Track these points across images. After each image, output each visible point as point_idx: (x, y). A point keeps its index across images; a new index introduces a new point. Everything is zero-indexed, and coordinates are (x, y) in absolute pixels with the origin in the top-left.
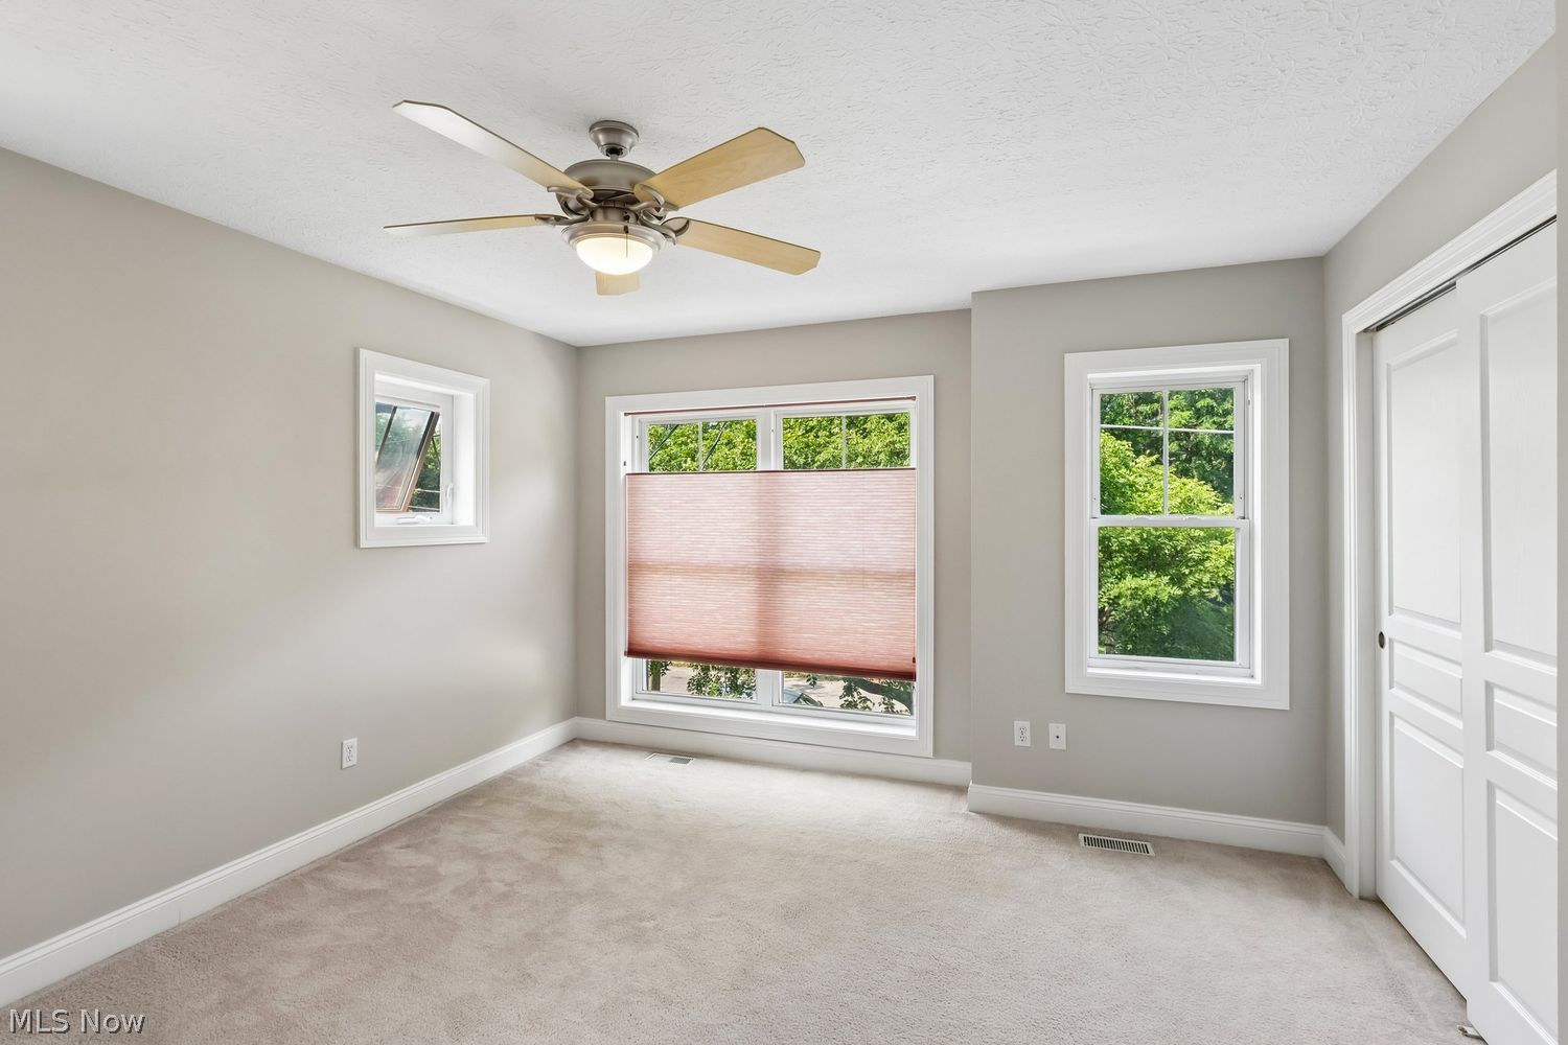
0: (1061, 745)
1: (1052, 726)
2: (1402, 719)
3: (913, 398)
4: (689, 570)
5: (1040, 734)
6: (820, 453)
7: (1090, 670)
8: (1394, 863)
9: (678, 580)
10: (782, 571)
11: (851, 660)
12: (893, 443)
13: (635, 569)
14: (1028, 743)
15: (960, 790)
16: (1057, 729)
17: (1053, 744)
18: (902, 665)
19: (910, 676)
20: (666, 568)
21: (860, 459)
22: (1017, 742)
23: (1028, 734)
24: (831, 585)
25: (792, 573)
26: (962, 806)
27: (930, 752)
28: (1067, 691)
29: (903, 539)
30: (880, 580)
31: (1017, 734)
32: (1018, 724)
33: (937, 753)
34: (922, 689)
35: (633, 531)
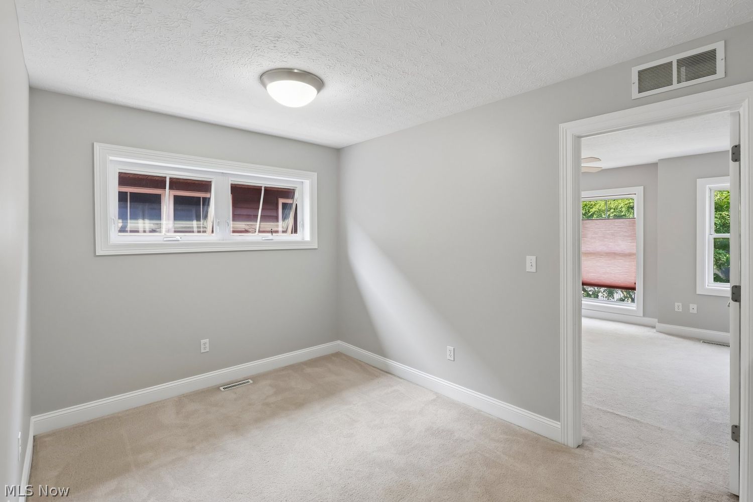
0: (695, 311)
1: (691, 305)
3: (635, 194)
5: (686, 308)
6: (592, 208)
7: (709, 287)
12: (630, 203)
14: (680, 310)
15: (654, 327)
16: (693, 306)
17: (691, 311)
18: (632, 285)
19: (634, 289)
21: (612, 210)
22: (676, 310)
23: (681, 307)
24: (601, 258)
26: (654, 330)
27: (642, 315)
28: (697, 293)
29: (631, 242)
30: (621, 256)
31: (676, 307)
32: (676, 304)
33: (644, 315)
34: (639, 293)
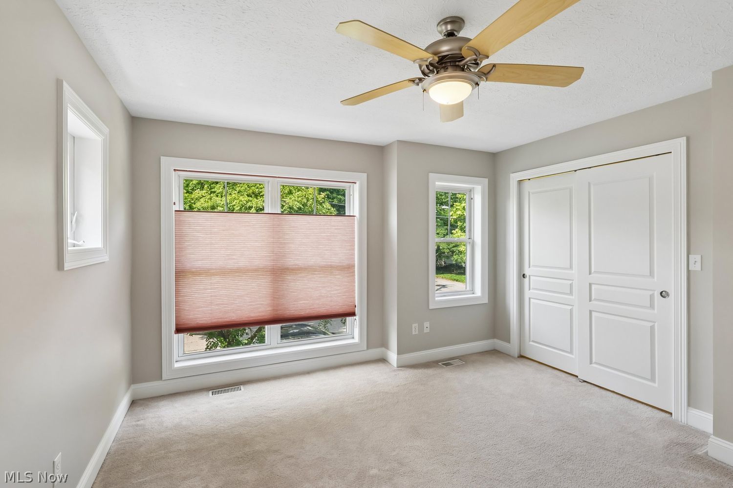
0: (428, 330)
1: (425, 323)
2: (532, 298)
4: (224, 272)
5: (421, 328)
7: (436, 299)
8: (531, 343)
9: (216, 279)
10: (287, 269)
11: (325, 311)
13: (180, 274)
14: (417, 333)
16: (427, 324)
17: (426, 331)
18: (350, 309)
19: (354, 314)
20: (207, 272)
22: (413, 333)
23: (417, 329)
24: (314, 274)
25: (293, 270)
27: (365, 348)
28: (430, 308)
29: (349, 250)
30: (339, 270)
31: (413, 329)
32: (414, 325)
33: (368, 347)
34: (361, 319)
35: (179, 249)
